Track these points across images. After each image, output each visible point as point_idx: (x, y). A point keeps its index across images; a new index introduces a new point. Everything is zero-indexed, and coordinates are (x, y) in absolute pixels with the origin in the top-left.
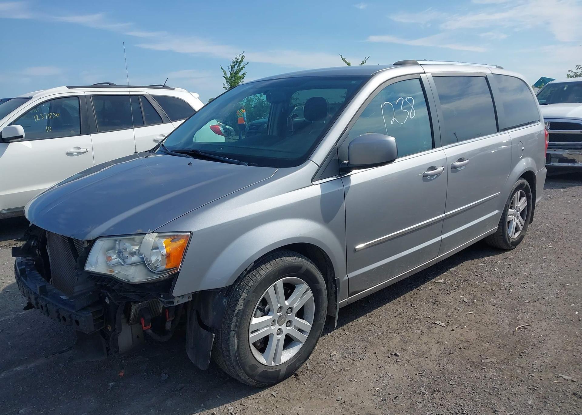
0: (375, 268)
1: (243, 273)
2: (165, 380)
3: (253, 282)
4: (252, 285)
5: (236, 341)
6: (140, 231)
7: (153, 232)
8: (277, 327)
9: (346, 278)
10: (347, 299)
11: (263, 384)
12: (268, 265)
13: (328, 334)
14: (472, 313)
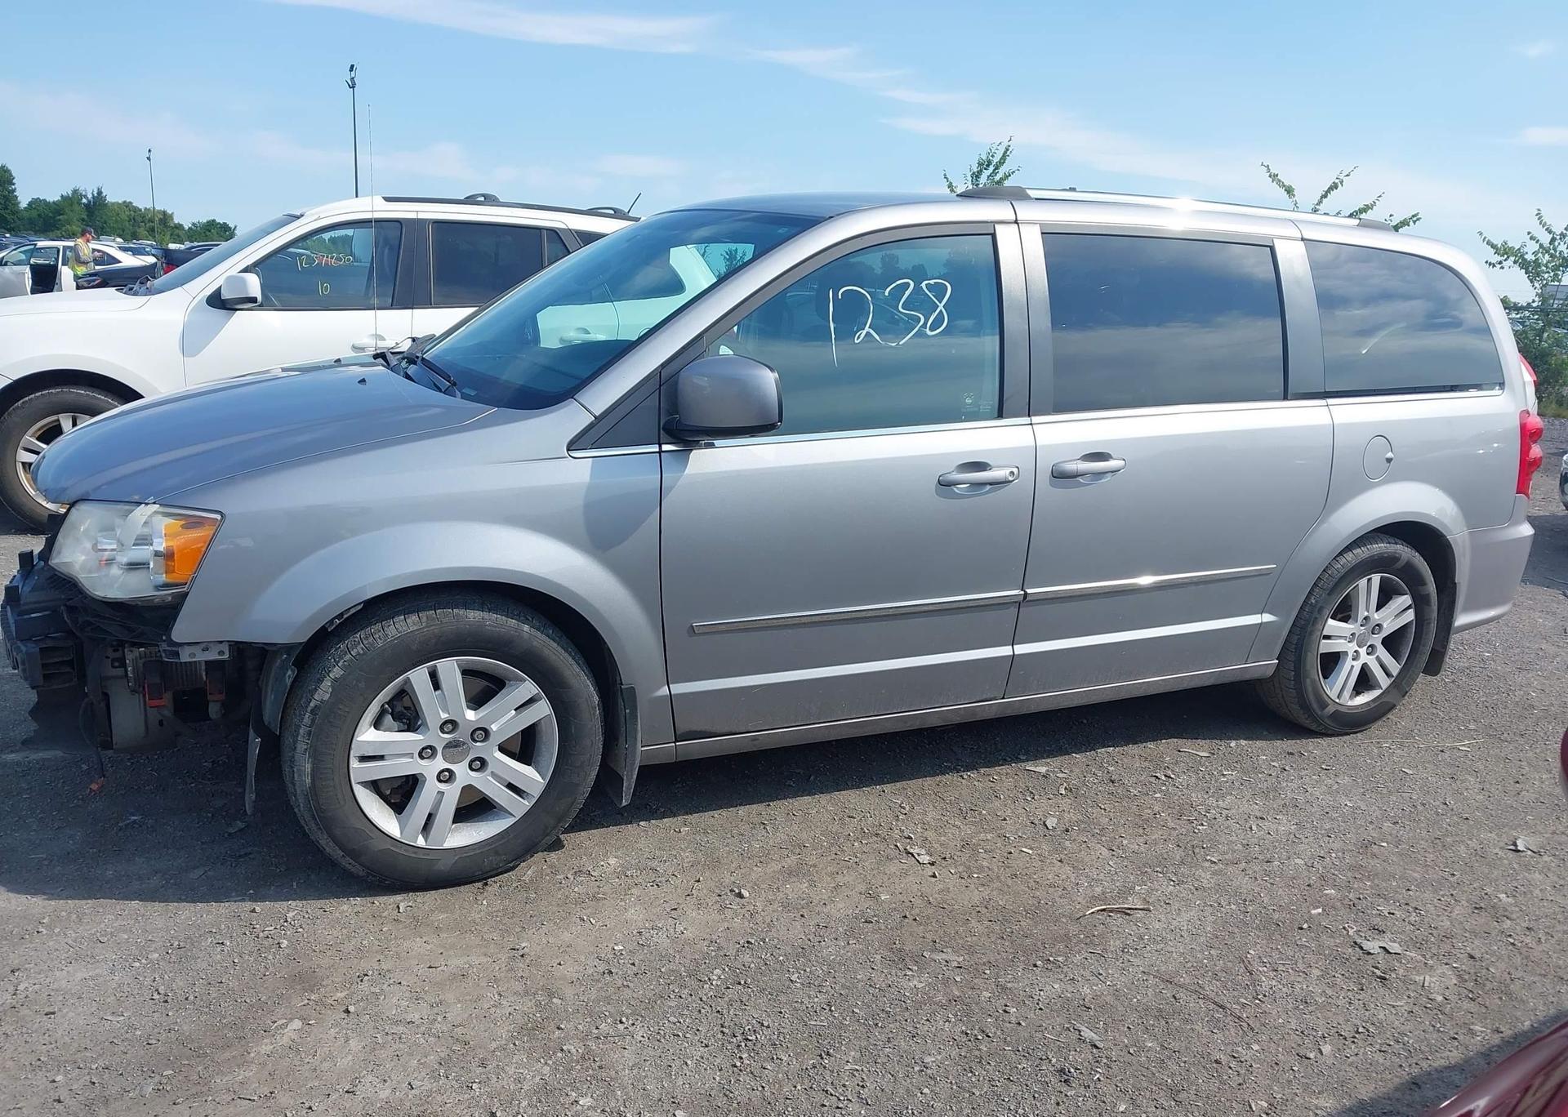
0: (761, 686)
1: (331, 622)
2: (230, 834)
3: (363, 649)
4: (359, 654)
5: (308, 767)
6: (136, 498)
7: (154, 503)
8: (439, 763)
9: (664, 691)
10: (673, 744)
11: (386, 880)
12: (414, 618)
13: (641, 823)
14: (1031, 852)
